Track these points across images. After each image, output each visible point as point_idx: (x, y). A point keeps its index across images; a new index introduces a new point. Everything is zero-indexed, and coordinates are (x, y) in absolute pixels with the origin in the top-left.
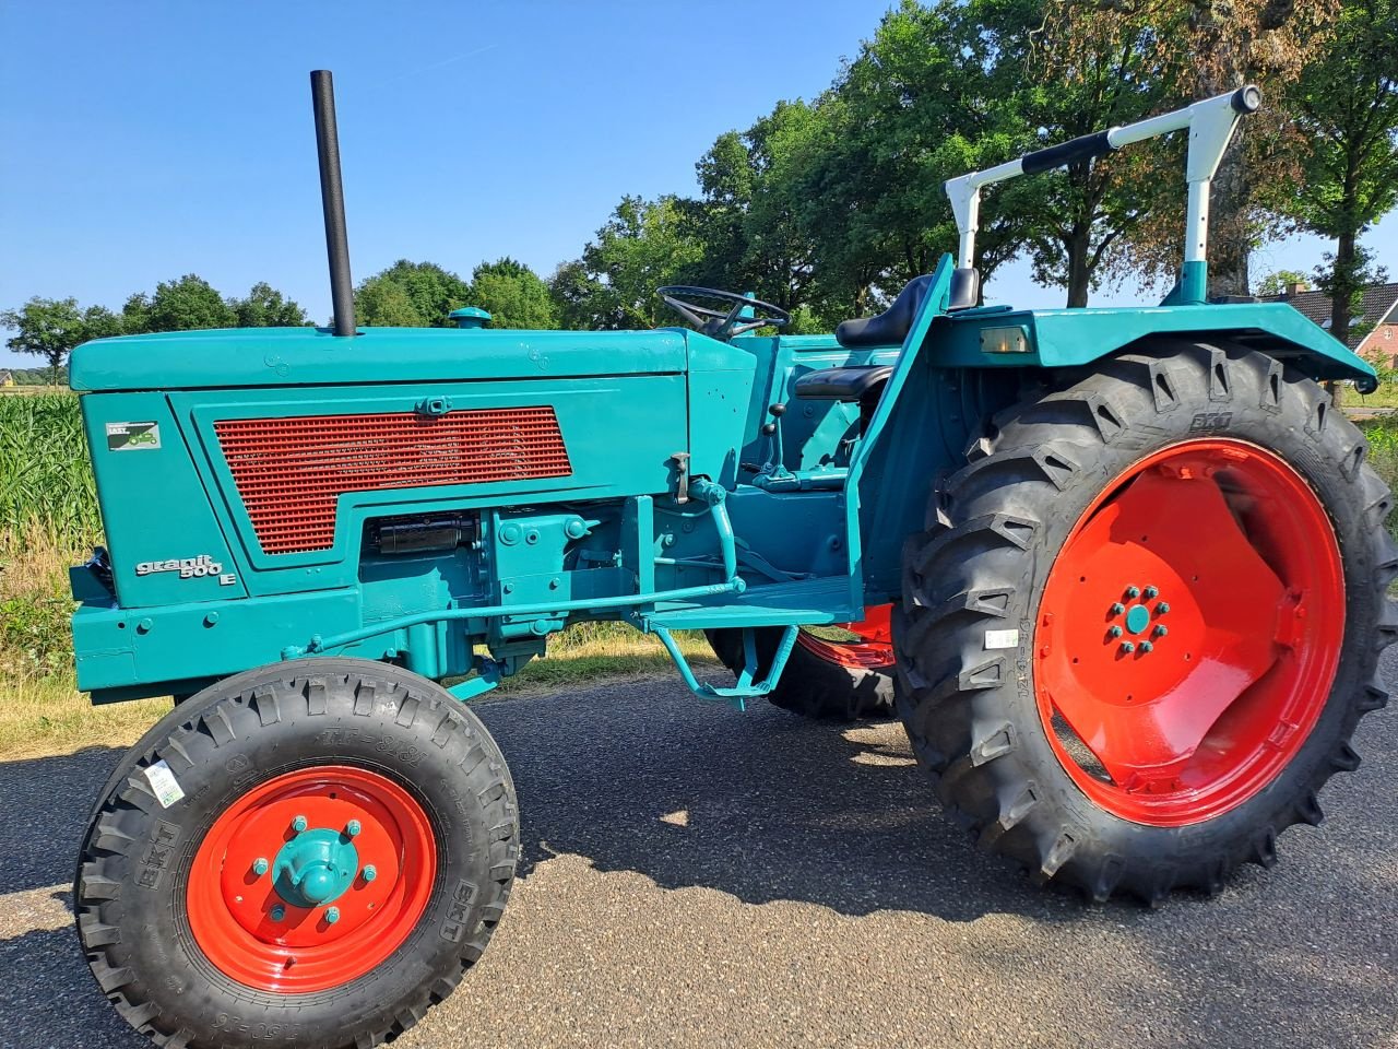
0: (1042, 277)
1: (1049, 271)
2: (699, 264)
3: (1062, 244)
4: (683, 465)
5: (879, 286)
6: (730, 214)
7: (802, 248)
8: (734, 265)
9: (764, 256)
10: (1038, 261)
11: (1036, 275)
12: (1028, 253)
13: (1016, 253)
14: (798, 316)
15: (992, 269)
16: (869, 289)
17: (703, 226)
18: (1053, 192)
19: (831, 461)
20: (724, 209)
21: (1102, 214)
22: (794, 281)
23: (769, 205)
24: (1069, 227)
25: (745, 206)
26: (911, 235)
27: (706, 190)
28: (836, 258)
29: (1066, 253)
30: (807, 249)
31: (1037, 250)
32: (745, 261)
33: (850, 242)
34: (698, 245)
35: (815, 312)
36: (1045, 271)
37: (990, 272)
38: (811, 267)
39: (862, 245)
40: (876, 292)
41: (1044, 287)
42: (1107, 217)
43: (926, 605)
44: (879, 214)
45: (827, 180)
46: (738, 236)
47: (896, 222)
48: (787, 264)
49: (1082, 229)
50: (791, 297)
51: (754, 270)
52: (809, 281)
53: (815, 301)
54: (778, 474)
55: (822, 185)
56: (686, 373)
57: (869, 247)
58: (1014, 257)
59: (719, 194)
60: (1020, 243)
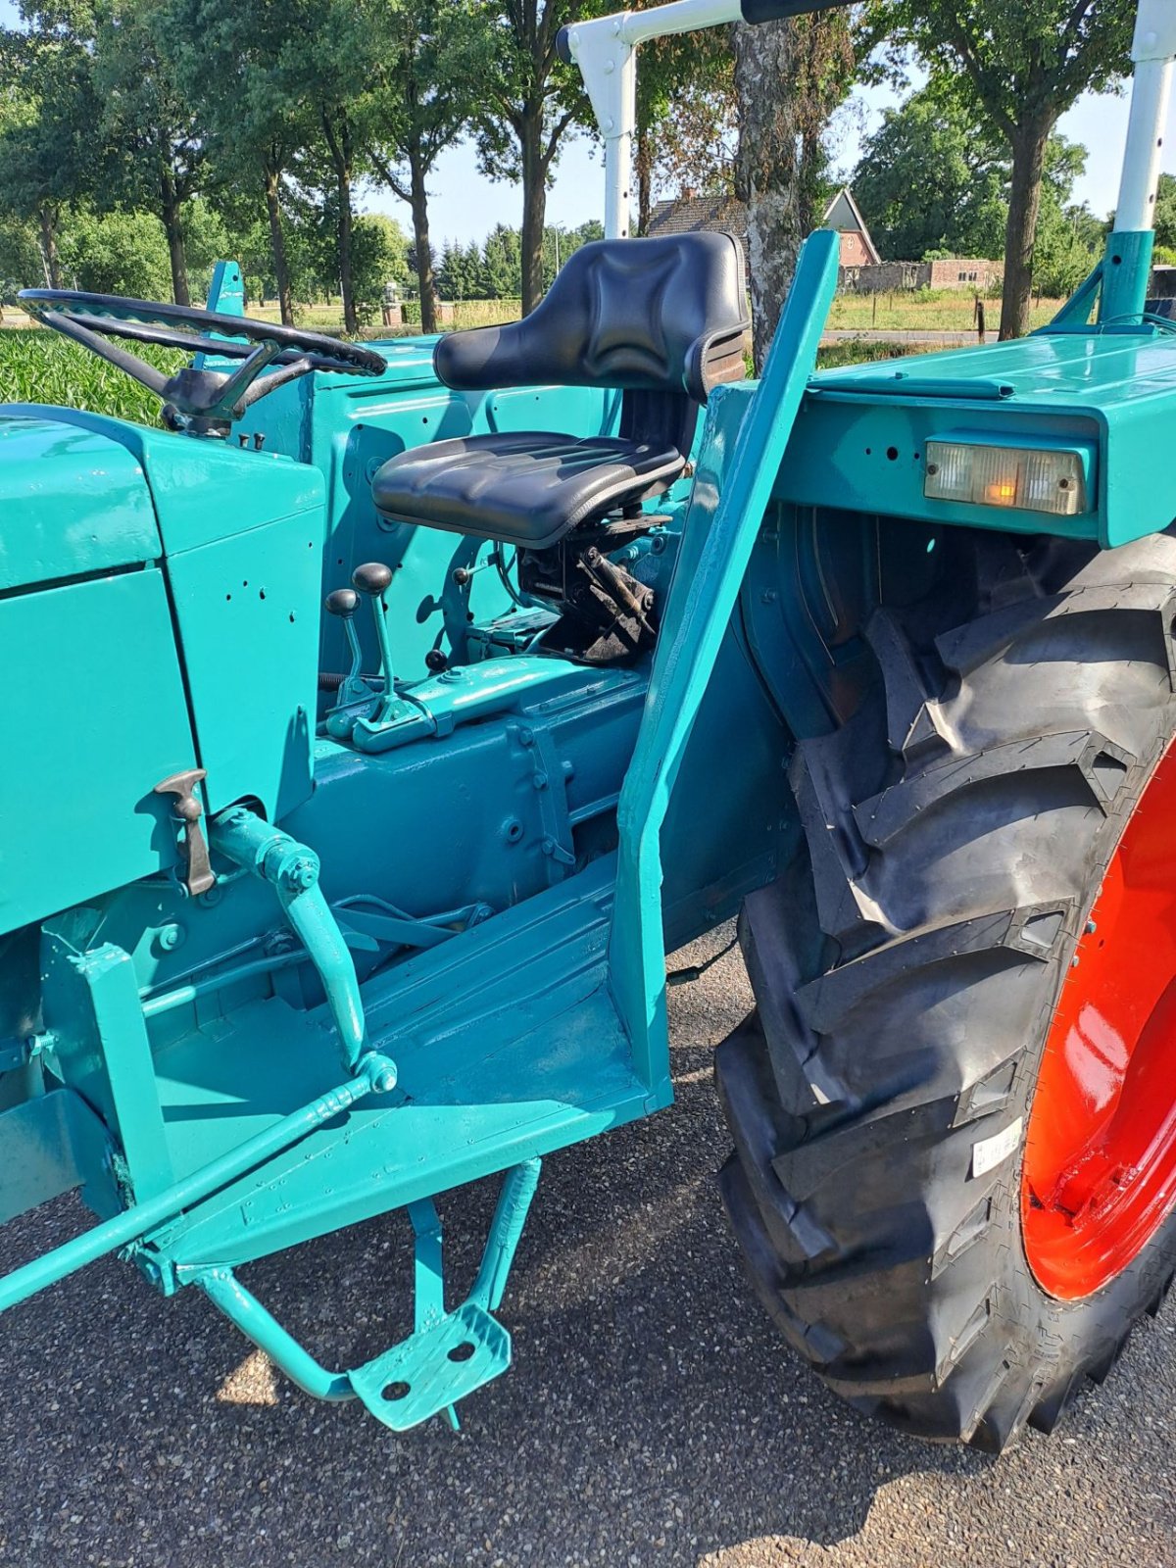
0: (489, 168)
1: (497, 160)
2: (33, 130)
3: (510, 128)
4: (192, 803)
5: (292, 173)
6: (68, 55)
7: (181, 113)
8: (88, 135)
9: (130, 121)
10: (484, 148)
11: (483, 166)
12: (471, 135)
13: (458, 135)
14: (190, 210)
15: (432, 155)
16: (280, 176)
17: (31, 71)
18: (498, 55)
19: (436, 607)
20: (58, 48)
21: (553, 88)
22: (178, 161)
23: (125, 45)
24: (519, 104)
25: (90, 43)
26: (329, 104)
27: (26, 14)
28: (235, 132)
29: (516, 139)
30: (188, 115)
31: (481, 133)
32: (103, 129)
33: (250, 109)
34: (28, 100)
35: (213, 205)
36: (491, 159)
37: (430, 159)
38: (199, 141)
39: (268, 114)
40: (290, 180)
41: (492, 181)
42: (558, 92)
43: (840, 1096)
44: (284, 70)
45: (204, 14)
46: (88, 91)
47: (309, 83)
48: (165, 137)
49: (533, 106)
50: (178, 183)
51: (119, 142)
52: (199, 162)
53: (211, 188)
54: (388, 715)
55: (199, 20)
56: (161, 562)
57: (276, 119)
58: (456, 140)
59: (47, 23)
60: (461, 121)
